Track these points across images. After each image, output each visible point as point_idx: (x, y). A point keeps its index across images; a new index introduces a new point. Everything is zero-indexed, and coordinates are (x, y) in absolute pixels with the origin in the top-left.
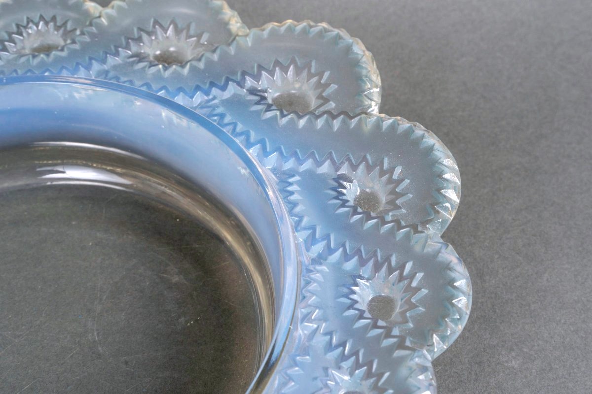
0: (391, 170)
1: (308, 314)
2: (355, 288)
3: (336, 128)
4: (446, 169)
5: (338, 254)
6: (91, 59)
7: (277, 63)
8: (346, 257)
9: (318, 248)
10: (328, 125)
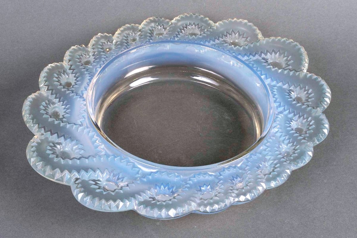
0: (308, 90)
1: (276, 126)
2: (291, 123)
3: (291, 75)
4: (327, 92)
5: (287, 111)
6: (210, 40)
7: (273, 51)
8: (290, 113)
9: (281, 109)
10: (288, 73)
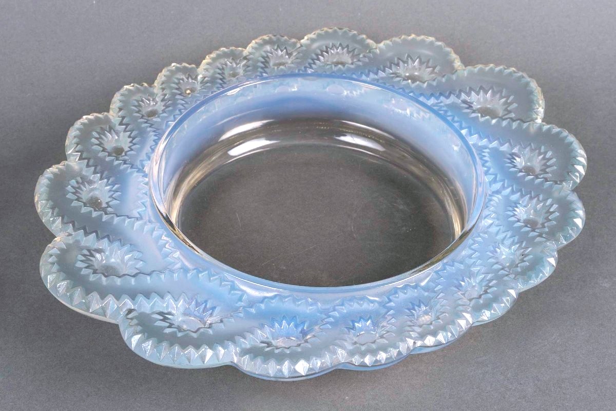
0: (545, 153)
1: (489, 215)
2: (516, 209)
3: (514, 127)
4: (579, 155)
5: (509, 190)
6: (369, 71)
7: (481, 88)
8: (513, 192)
9: (497, 186)
10: (509, 125)
